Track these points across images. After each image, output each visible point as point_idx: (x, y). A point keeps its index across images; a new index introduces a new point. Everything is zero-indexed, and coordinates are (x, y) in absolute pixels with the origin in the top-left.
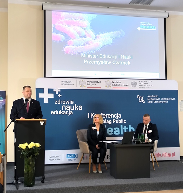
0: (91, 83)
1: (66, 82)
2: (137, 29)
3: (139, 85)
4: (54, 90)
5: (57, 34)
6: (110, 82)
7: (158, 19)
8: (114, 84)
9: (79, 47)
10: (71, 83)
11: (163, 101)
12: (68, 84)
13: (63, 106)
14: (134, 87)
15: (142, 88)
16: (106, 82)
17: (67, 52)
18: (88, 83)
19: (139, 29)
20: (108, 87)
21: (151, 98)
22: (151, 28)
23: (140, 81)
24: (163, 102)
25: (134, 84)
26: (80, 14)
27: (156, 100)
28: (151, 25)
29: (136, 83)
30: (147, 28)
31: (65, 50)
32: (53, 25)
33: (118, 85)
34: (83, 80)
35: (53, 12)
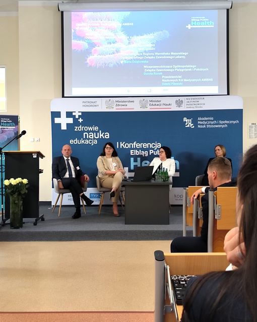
0: (120, 103)
1: (89, 102)
2: (187, 27)
3: (186, 103)
4: (74, 114)
5: (78, 41)
6: (147, 101)
7: (217, 11)
8: (151, 103)
9: (107, 56)
10: (94, 104)
11: (221, 124)
12: (91, 106)
13: (84, 134)
14: (179, 107)
15: (190, 107)
16: (140, 101)
17: (92, 64)
18: (117, 103)
19: (189, 27)
20: (144, 108)
21: (203, 121)
22: (207, 25)
23: (187, 99)
24: (220, 126)
25: (179, 103)
26: (108, 12)
27: (210, 124)
28: (206, 20)
29: (182, 101)
30: (200, 25)
31: (88, 61)
32: (72, 30)
33: (158, 105)
34: (110, 100)
35: (72, 13)
